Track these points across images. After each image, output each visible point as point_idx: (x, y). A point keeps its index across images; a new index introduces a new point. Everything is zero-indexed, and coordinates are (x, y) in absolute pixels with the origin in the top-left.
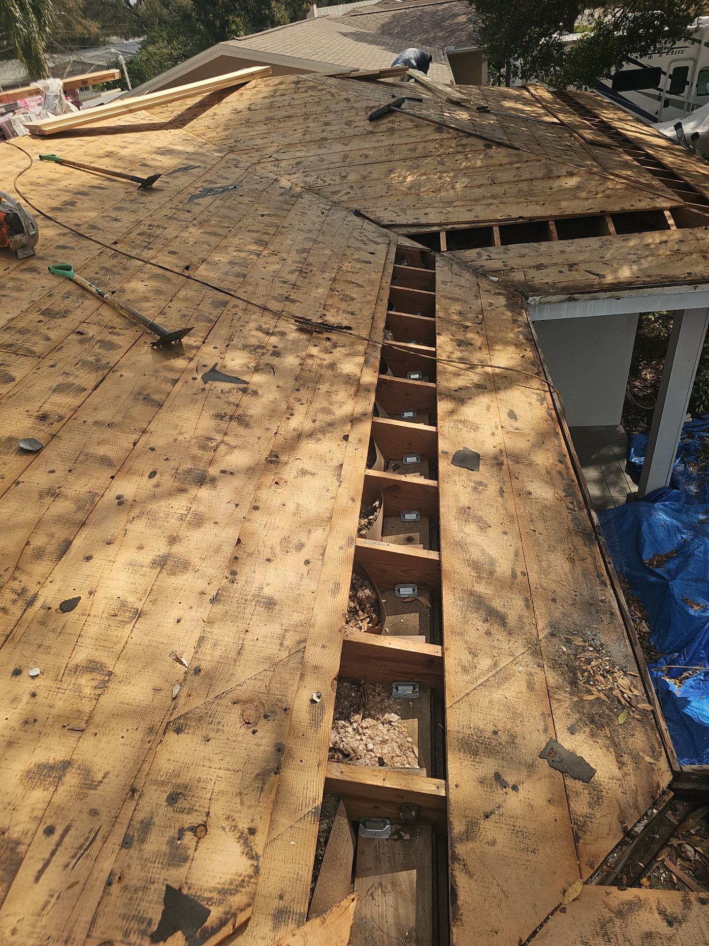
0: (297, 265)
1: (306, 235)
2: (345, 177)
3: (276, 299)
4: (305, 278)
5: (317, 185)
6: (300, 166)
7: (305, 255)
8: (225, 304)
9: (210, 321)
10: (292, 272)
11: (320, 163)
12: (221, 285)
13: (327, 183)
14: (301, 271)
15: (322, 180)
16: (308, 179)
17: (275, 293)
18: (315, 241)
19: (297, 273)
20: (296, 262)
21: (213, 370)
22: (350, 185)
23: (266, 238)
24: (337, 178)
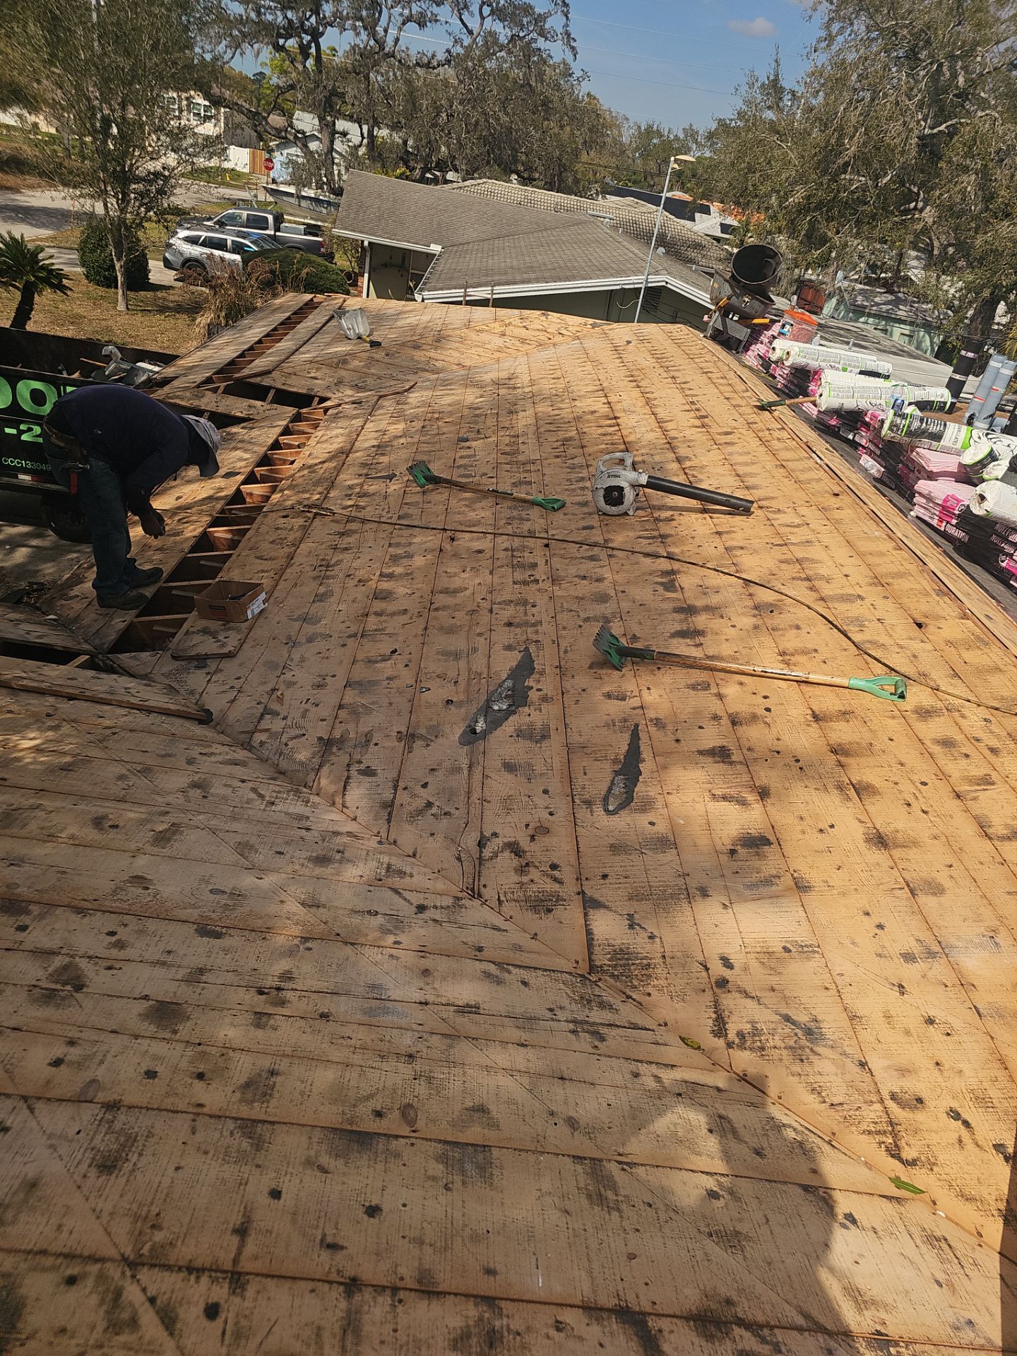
0: (333, 573)
1: (318, 628)
2: (195, 785)
3: (354, 532)
4: (323, 560)
5: (277, 789)
6: (319, 851)
7: (322, 590)
8: (399, 518)
9: (406, 504)
10: (339, 562)
11: (253, 840)
12: (410, 531)
13: (250, 785)
14: (328, 566)
15: (262, 796)
16: (298, 808)
17: (357, 536)
18: (305, 619)
19: (332, 562)
20: (333, 577)
21: (391, 480)
22: (191, 768)
23: (378, 605)
24: (217, 789)
